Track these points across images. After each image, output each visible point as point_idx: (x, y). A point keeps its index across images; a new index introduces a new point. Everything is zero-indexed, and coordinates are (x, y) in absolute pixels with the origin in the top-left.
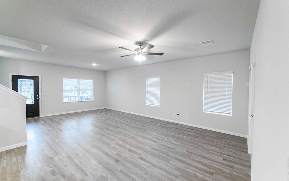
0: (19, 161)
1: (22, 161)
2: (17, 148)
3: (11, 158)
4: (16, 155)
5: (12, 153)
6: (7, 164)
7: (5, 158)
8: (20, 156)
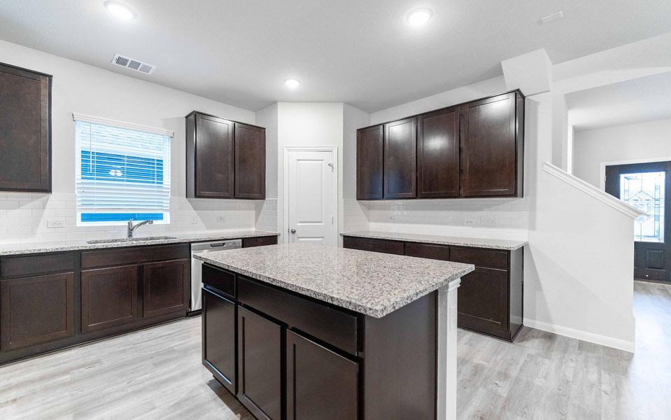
0: (604, 387)
1: (612, 392)
2: (604, 347)
3: (586, 366)
4: (598, 364)
5: (590, 355)
6: (575, 376)
7: (573, 357)
8: (610, 375)
